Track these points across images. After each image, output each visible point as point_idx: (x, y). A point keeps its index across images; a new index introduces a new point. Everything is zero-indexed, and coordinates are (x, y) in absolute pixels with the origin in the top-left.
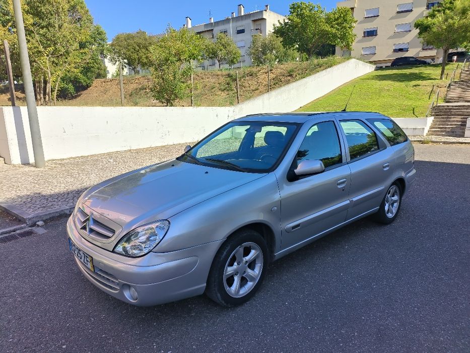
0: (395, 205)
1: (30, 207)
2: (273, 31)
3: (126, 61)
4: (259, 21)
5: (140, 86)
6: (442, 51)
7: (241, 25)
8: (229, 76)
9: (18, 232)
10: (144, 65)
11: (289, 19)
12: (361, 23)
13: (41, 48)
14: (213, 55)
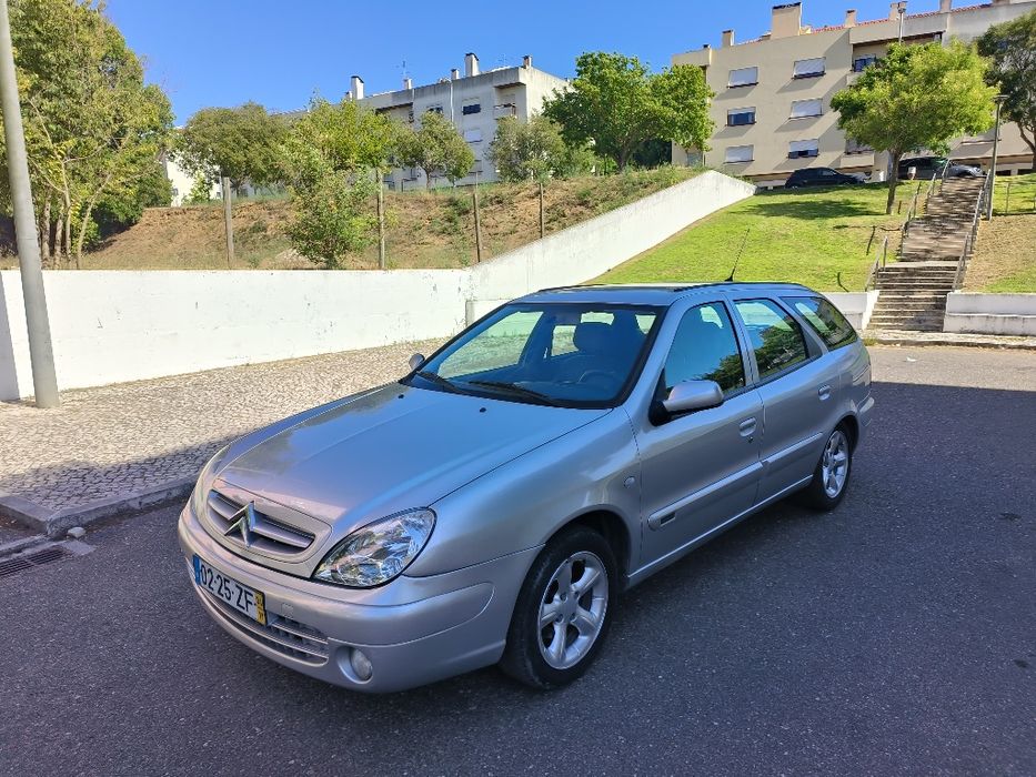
0: (840, 470)
1: (47, 497)
2: (542, 111)
3: (217, 168)
4: (511, 88)
5: (253, 223)
6: (886, 156)
7: (472, 95)
8: (452, 203)
9: (28, 552)
10: (258, 177)
11: (575, 86)
12: (723, 97)
13: (48, 143)
14: (413, 157)
